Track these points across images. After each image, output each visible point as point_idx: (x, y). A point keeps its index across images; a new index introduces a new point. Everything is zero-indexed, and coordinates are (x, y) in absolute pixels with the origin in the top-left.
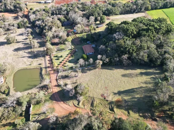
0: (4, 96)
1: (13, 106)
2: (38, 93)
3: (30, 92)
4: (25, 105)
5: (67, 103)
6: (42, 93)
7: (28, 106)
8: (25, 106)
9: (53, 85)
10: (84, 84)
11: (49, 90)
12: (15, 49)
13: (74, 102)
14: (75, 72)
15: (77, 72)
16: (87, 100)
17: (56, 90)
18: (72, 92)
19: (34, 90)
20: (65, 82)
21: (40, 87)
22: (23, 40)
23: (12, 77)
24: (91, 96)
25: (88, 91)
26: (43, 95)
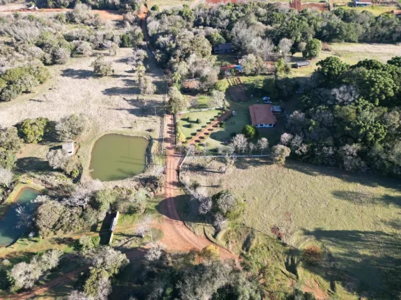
0: (69, 182)
1: (82, 207)
2: (134, 191)
3: (120, 186)
4: (105, 208)
5: (191, 226)
6: (142, 192)
7: (110, 213)
8: (105, 211)
9: (168, 181)
10: (236, 195)
11: (159, 189)
12: (106, 90)
13: (206, 228)
14: (222, 162)
15: (225, 162)
16: (236, 230)
17: (174, 192)
18: (207, 205)
19: (129, 184)
20: (195, 179)
21: (141, 180)
22: (126, 74)
23: (91, 147)
24: (249, 224)
25: (242, 212)
26: (145, 197)
